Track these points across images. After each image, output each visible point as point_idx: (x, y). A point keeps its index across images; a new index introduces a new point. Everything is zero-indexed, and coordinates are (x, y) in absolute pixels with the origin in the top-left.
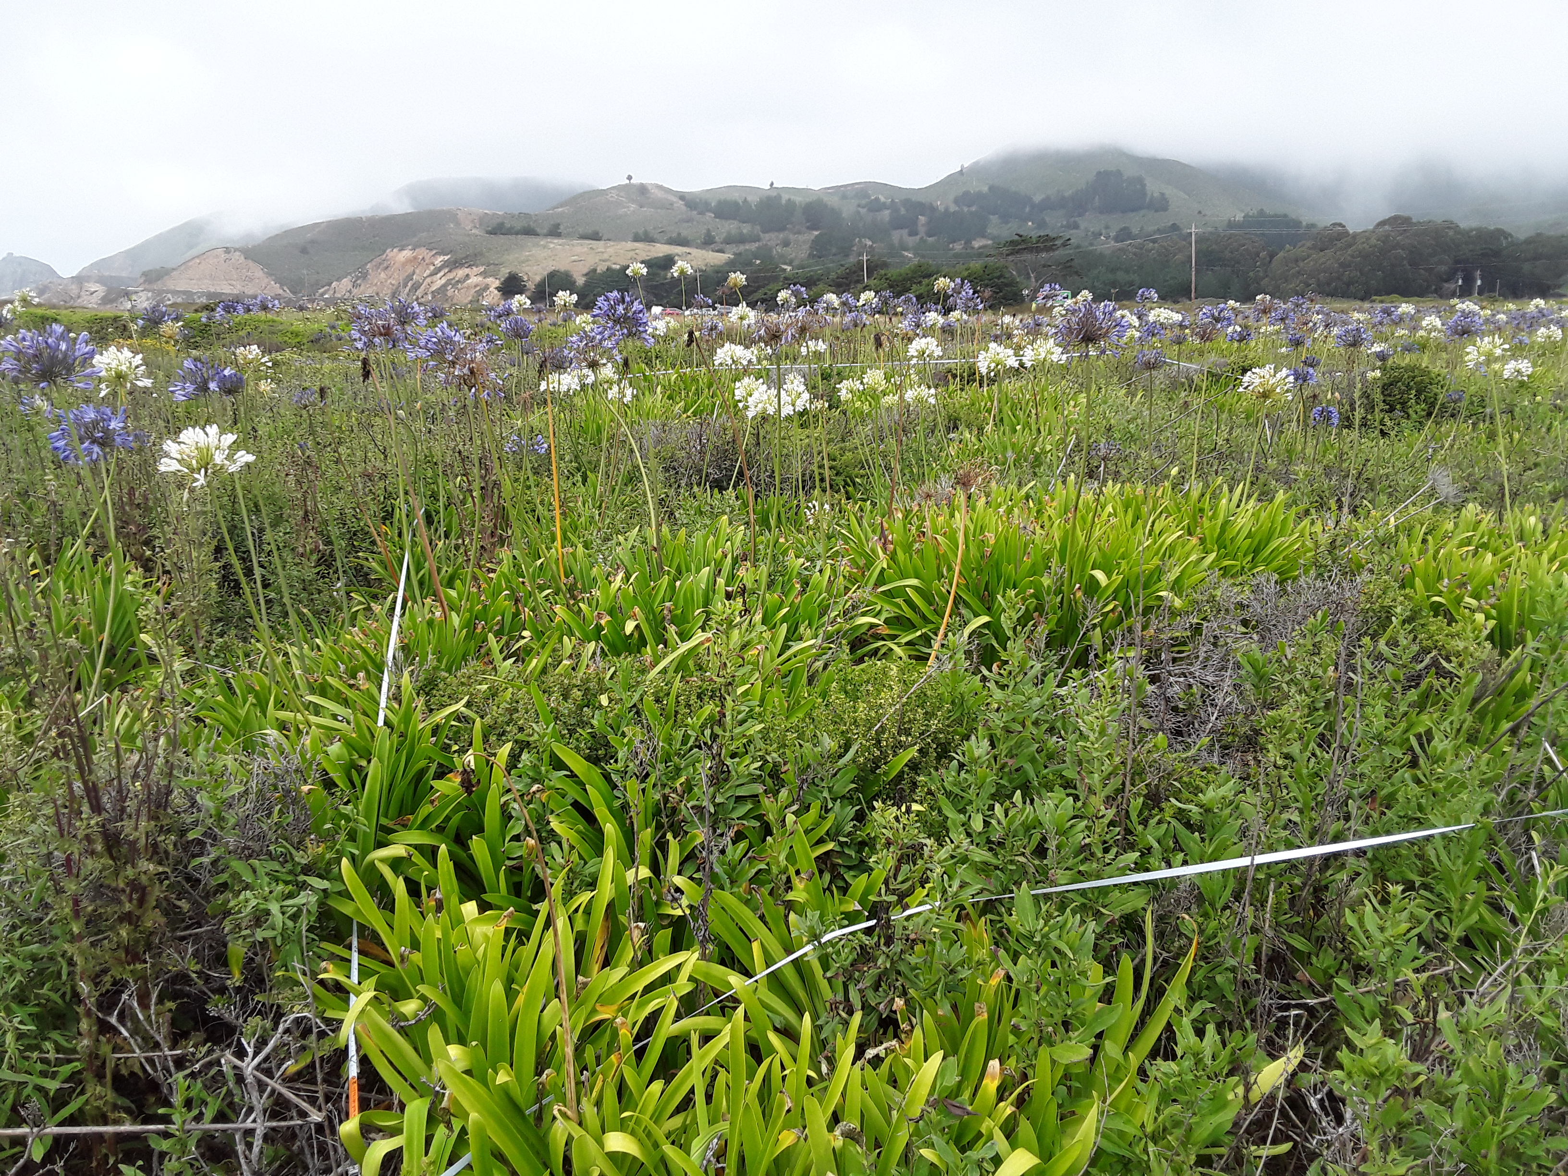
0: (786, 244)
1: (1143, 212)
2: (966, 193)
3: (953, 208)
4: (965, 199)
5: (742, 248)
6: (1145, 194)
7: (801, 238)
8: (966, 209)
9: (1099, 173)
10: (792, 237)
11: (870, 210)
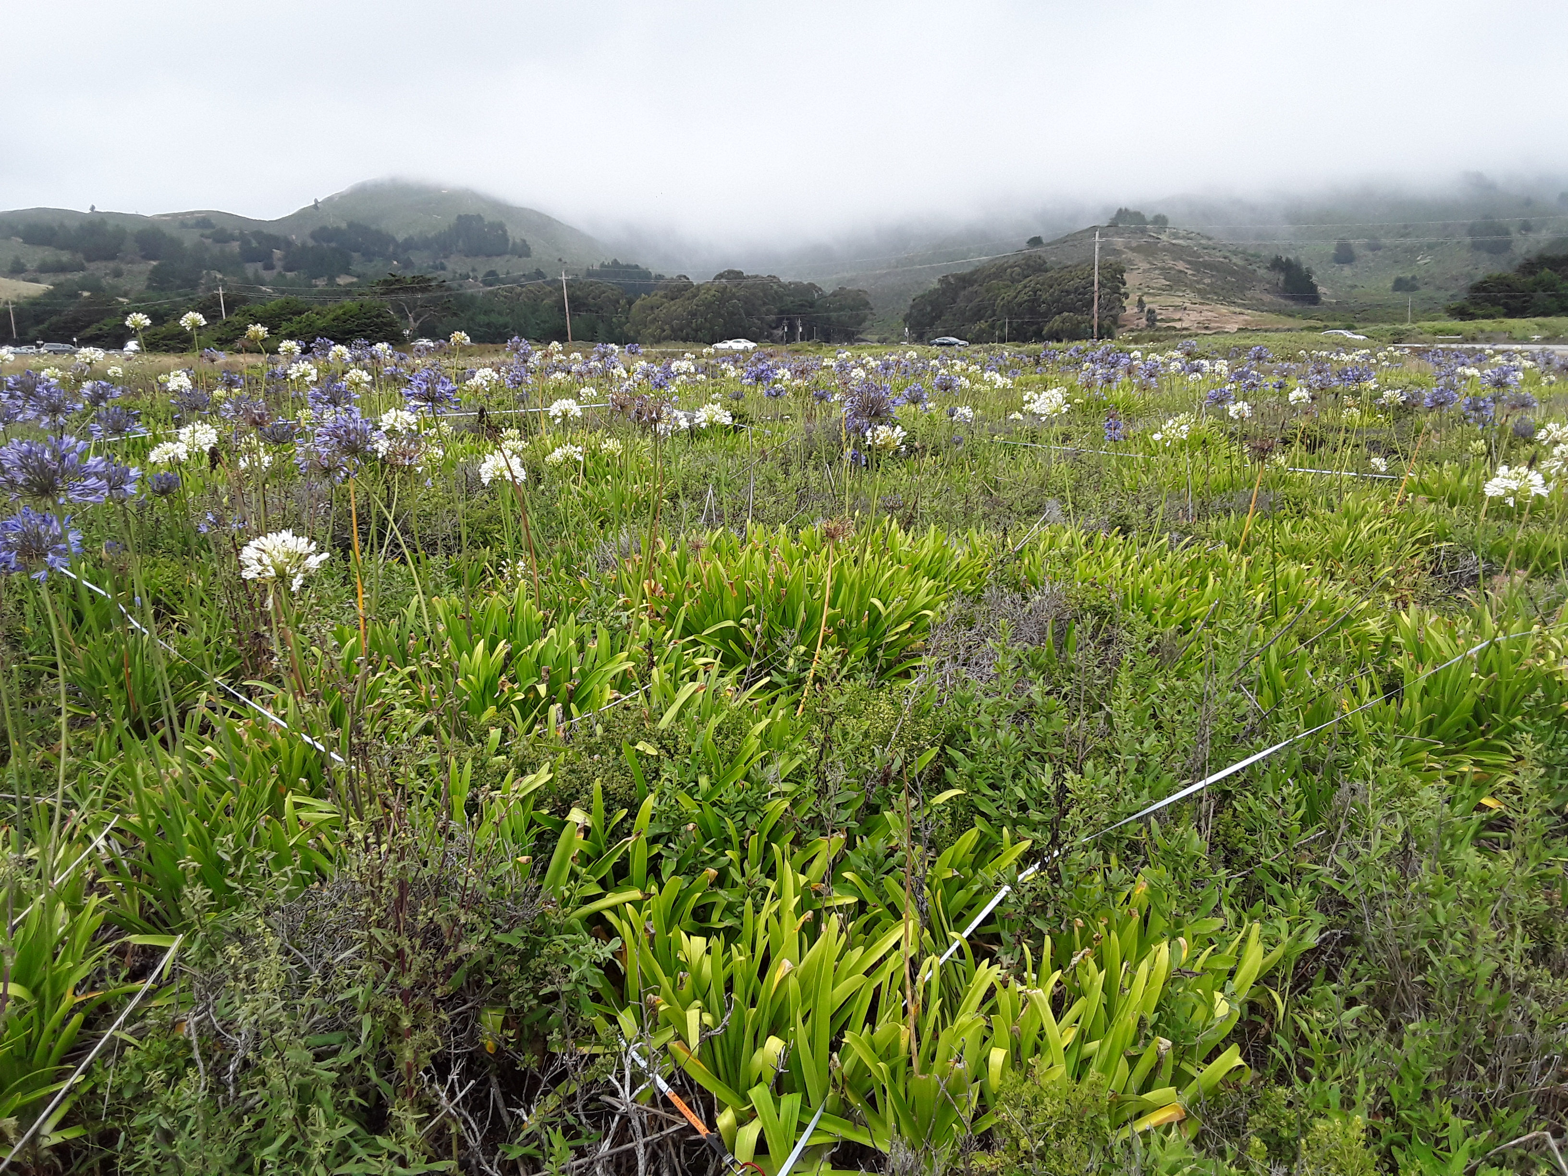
0: (118, 274)
1: (507, 257)
2: (324, 229)
3: (311, 243)
4: (323, 234)
5: (61, 278)
6: (507, 240)
7: (136, 268)
8: (325, 245)
9: (459, 217)
10: (124, 267)
11: (217, 241)
